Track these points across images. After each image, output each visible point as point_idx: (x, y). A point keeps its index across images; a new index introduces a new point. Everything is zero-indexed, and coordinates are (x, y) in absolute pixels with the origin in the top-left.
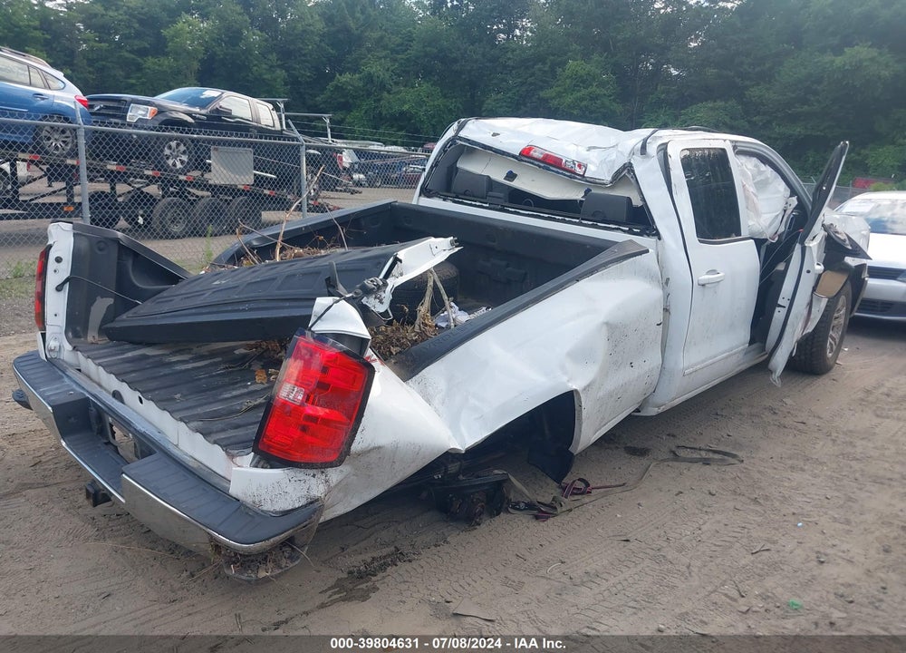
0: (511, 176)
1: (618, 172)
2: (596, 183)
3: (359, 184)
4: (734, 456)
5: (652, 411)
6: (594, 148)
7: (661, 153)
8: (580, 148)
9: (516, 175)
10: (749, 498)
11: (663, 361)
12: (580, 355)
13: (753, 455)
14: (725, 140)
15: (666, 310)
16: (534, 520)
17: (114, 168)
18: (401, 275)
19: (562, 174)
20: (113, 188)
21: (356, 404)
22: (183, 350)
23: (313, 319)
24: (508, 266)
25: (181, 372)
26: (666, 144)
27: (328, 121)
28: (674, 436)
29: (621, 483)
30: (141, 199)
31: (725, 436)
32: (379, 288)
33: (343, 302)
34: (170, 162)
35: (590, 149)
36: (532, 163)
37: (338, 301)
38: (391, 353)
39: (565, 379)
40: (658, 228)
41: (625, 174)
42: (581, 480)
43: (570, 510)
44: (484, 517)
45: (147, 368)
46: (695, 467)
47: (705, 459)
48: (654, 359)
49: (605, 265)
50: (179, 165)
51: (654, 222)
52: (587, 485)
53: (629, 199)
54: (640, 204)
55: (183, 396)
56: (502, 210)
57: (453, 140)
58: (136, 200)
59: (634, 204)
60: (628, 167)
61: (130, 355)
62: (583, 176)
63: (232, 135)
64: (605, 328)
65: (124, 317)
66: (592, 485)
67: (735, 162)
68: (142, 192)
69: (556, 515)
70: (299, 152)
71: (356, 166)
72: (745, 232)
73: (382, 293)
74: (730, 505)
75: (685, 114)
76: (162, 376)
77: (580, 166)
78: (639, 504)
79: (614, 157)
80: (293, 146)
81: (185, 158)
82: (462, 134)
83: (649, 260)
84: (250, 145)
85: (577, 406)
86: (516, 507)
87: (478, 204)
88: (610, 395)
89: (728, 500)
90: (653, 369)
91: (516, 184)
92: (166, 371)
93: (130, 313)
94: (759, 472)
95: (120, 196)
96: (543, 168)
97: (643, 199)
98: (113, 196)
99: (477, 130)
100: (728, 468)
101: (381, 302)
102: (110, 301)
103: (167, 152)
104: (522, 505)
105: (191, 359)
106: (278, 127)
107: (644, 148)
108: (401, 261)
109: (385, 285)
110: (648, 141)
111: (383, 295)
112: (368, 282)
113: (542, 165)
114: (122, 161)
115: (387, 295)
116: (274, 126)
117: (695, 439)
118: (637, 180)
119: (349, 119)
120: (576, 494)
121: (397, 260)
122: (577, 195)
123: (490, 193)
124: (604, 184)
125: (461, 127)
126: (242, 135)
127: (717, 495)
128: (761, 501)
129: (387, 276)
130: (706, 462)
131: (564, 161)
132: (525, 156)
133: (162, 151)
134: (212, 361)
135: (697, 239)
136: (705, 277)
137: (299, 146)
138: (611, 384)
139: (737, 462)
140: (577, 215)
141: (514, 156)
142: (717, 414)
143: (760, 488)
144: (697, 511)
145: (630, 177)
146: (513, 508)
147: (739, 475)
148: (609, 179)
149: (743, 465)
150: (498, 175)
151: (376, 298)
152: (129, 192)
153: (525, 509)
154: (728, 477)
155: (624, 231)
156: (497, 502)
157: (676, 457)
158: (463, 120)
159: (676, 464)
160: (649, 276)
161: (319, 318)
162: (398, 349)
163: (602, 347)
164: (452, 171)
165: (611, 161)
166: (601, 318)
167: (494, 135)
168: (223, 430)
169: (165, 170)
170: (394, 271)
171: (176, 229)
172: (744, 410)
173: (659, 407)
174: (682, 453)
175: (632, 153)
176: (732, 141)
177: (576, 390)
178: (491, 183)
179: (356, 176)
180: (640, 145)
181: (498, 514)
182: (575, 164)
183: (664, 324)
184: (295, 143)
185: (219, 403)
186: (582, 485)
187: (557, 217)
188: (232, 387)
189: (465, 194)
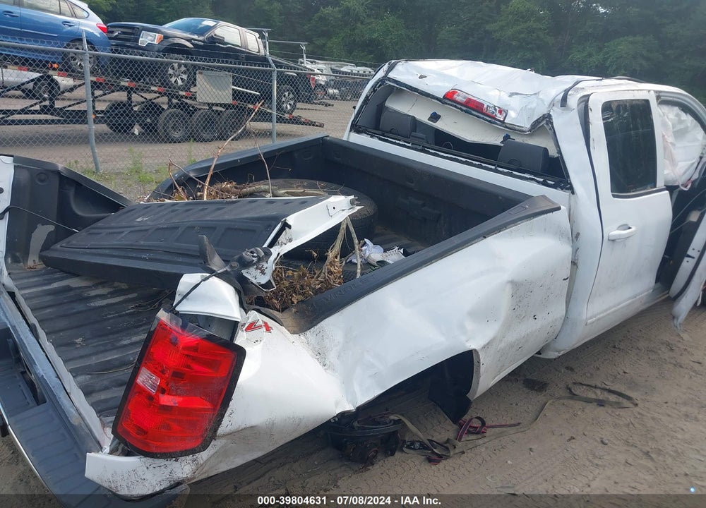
0: (435, 117)
1: (537, 122)
2: (515, 130)
3: (333, 97)
4: (629, 398)
5: (552, 355)
6: (516, 94)
7: (582, 105)
8: (502, 93)
9: (440, 116)
10: (641, 450)
11: (567, 311)
12: (481, 314)
13: (648, 398)
14: (649, 91)
15: (574, 263)
16: (427, 462)
17: (126, 84)
18: (290, 240)
19: (483, 119)
20: (130, 99)
21: (222, 390)
22: (104, 282)
23: (178, 298)
24: (424, 205)
25: (96, 308)
26: (588, 96)
27: (304, 48)
28: (572, 369)
29: (516, 423)
30: (152, 108)
31: (621, 373)
32: (260, 259)
33: (215, 280)
34: (173, 80)
35: (512, 95)
36: (455, 107)
37: (207, 278)
38: (293, 303)
39: (463, 338)
40: (573, 182)
41: (543, 124)
42: (478, 418)
43: (463, 453)
44: (379, 457)
45: (65, 303)
46: (589, 407)
47: (600, 400)
48: (558, 310)
49: (514, 222)
50: (180, 82)
51: (568, 176)
52: (483, 423)
53: (546, 150)
54: (556, 155)
55: (85, 340)
56: (423, 151)
57: (382, 81)
58: (148, 109)
59: (550, 154)
60: (547, 118)
61: (55, 285)
62: (503, 122)
63: (214, 61)
64: (509, 288)
65: (58, 246)
66: (488, 423)
67: (657, 112)
68: (153, 103)
69: (448, 457)
70: (271, 76)
71: (332, 83)
72: (660, 183)
73: (264, 264)
74: (621, 458)
75: (608, 47)
76: (74, 314)
77: (500, 112)
78: (531, 449)
79: (534, 105)
80: (266, 72)
81: (185, 77)
82: (391, 75)
83: (561, 217)
84: (229, 70)
85: (475, 361)
86: (411, 446)
87: (401, 143)
88: (511, 346)
89: (620, 452)
90: (556, 320)
91: (439, 125)
92: (80, 307)
93: (64, 243)
94: (653, 419)
95: (135, 106)
96: (466, 112)
97: (560, 152)
98: (130, 105)
99: (406, 72)
100: (621, 412)
101: (263, 272)
102: (52, 228)
103: (171, 71)
104: (417, 445)
105: (111, 293)
106: (262, 53)
107: (564, 99)
108: (290, 227)
109: (268, 254)
110: (570, 92)
111: (265, 265)
112: (247, 255)
113: (465, 109)
114: (134, 79)
115: (270, 265)
116: (259, 52)
117: (592, 375)
118: (555, 132)
119: (329, 44)
120: (473, 433)
121: (286, 226)
122: (495, 139)
123: (413, 134)
124: (523, 131)
125: (391, 68)
126: (223, 62)
127: (609, 445)
128: (653, 456)
129: (271, 245)
130: (601, 403)
131: (485, 106)
132: (449, 99)
133: (167, 71)
134: (127, 297)
135: (611, 193)
136: (616, 233)
137: (271, 71)
138: (512, 337)
139: (631, 405)
140: (493, 161)
141: (438, 99)
142: (614, 347)
143: (653, 439)
144: (588, 463)
145: (548, 128)
146: (408, 447)
147: (632, 420)
148: (528, 126)
149: (637, 409)
150: (422, 115)
151: (257, 269)
152: (143, 103)
153: (419, 449)
154: (621, 423)
155: (539, 182)
156: (392, 444)
157: (573, 396)
158: (393, 61)
159: (571, 402)
160: (559, 233)
161: (185, 297)
162: (301, 297)
163: (505, 302)
164: (381, 108)
165: (531, 109)
166: (506, 277)
167: (421, 77)
168: (106, 388)
169: (170, 87)
170: (281, 238)
171: (176, 135)
172: (642, 344)
173: (559, 352)
174: (578, 391)
175: (552, 104)
176: (656, 92)
177: (475, 350)
178: (415, 123)
179: (331, 91)
180: (560, 97)
181: (393, 454)
182: (496, 110)
183: (571, 279)
184: (268, 68)
185: (115, 351)
186: (477, 423)
187: (474, 162)
188: (135, 330)
189: (390, 132)
